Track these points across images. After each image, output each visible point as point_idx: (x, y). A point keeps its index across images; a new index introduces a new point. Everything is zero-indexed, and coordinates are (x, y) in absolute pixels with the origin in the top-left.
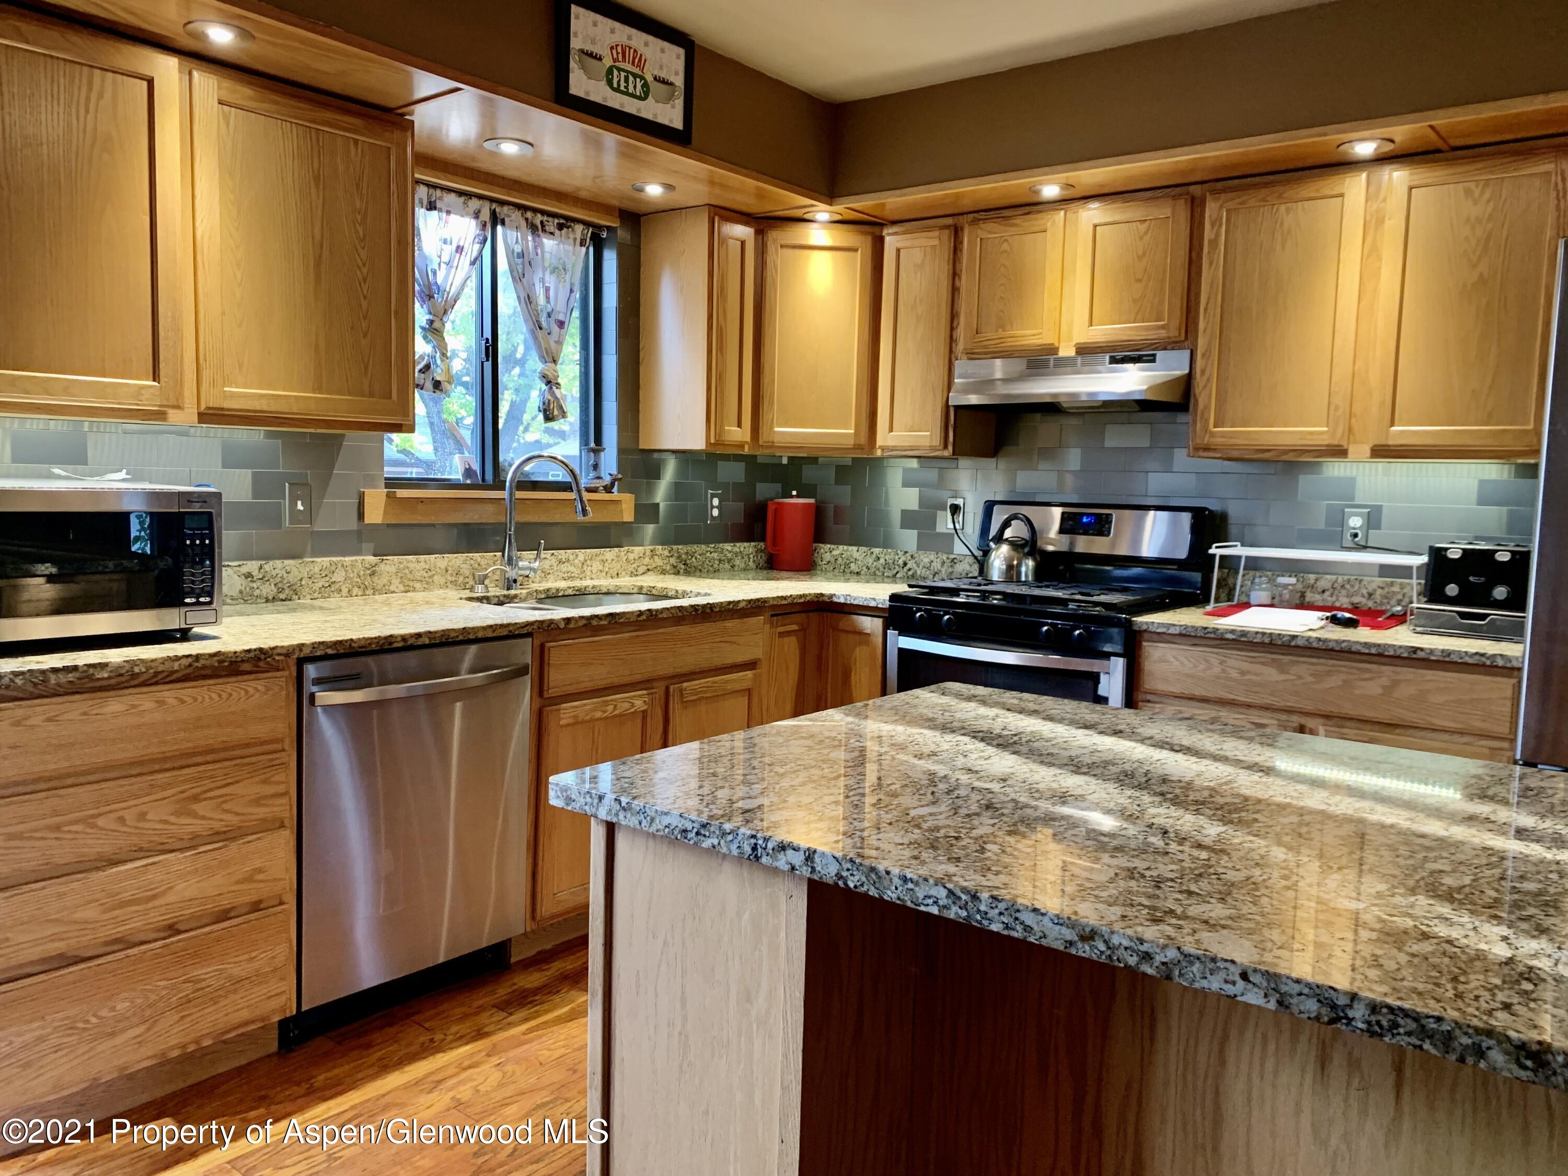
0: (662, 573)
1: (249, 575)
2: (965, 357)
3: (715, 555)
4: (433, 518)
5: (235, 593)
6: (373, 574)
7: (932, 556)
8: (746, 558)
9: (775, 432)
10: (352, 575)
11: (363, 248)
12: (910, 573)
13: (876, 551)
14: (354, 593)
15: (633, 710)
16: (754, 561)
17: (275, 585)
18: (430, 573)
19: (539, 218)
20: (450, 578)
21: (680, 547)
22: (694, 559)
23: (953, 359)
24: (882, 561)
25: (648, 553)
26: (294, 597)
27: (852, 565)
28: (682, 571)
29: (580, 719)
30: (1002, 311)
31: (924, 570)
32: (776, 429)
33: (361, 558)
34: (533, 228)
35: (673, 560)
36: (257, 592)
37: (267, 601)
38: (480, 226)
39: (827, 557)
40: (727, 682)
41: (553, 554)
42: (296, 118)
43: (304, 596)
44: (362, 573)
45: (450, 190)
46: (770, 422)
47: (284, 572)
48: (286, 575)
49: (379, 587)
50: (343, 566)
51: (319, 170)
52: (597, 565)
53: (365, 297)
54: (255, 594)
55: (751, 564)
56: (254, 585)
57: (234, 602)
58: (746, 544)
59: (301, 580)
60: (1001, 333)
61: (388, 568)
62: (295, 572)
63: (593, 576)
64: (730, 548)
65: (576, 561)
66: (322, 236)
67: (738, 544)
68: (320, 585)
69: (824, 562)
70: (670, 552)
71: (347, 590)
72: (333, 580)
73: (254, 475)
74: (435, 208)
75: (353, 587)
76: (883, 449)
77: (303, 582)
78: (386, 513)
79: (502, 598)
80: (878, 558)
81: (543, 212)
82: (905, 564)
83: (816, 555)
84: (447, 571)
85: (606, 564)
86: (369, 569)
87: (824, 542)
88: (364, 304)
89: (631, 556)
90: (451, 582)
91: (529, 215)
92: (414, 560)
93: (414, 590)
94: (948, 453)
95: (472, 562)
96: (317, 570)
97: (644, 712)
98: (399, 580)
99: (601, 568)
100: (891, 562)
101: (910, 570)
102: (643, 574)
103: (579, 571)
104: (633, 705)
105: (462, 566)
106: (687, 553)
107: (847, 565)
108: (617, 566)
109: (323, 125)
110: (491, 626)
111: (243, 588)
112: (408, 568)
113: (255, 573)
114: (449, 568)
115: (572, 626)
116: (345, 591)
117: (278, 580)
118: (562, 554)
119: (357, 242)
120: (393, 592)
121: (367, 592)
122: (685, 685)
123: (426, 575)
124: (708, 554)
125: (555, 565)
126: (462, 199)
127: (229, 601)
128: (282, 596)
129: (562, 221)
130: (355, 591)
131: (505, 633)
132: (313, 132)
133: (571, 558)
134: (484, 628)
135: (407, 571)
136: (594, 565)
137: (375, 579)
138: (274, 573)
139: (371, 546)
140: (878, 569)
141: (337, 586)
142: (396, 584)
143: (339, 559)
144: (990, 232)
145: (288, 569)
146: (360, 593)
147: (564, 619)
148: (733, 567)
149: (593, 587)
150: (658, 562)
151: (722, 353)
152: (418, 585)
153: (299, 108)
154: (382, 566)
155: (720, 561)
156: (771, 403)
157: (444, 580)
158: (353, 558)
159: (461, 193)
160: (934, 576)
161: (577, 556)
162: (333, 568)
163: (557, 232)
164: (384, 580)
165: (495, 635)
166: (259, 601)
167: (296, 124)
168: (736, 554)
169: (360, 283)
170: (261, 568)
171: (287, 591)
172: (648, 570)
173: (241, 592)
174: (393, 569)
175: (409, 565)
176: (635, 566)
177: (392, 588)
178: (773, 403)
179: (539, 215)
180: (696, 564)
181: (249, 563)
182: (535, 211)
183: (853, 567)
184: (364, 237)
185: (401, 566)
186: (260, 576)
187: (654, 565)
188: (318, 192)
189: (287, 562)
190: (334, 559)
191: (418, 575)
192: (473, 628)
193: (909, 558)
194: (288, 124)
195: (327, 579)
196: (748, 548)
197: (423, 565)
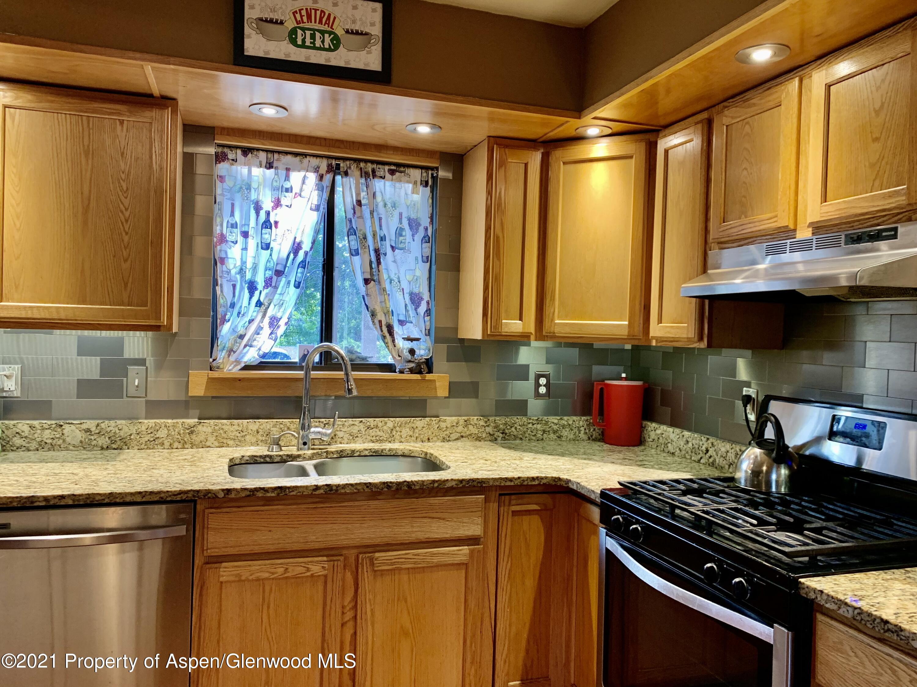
0: (476, 440)
1: (88, 431)
2: (716, 246)
3: (539, 426)
4: (249, 392)
5: (77, 443)
6: (192, 432)
7: (728, 446)
8: (576, 430)
9: (555, 323)
10: (173, 433)
11: (126, 198)
12: (711, 460)
13: (687, 434)
14: (175, 446)
15: (309, 574)
16: (586, 433)
17: (109, 438)
18: (242, 434)
19: (370, 167)
20: (260, 438)
21: (497, 418)
22: (513, 429)
23: (708, 249)
24: (690, 445)
25: (462, 422)
26: (124, 447)
27: (669, 445)
28: (500, 439)
29: (243, 578)
30: (745, 197)
31: (722, 459)
32: (557, 321)
33: (182, 420)
34: (365, 175)
35: (488, 429)
36: (94, 443)
37: (102, 448)
38: (318, 178)
39: (653, 435)
40: (433, 554)
41: (361, 422)
42: (69, 111)
43: (133, 447)
44: (182, 432)
45: (287, 153)
46: (551, 315)
47: (117, 429)
48: (118, 431)
49: (197, 443)
50: (166, 426)
51: (88, 146)
52: (406, 431)
53: (127, 233)
54: (93, 444)
55: (582, 435)
56: (92, 437)
57: (76, 449)
58: (575, 418)
59: (131, 435)
60: (744, 220)
61: (204, 429)
62: (126, 429)
63: (403, 440)
64: (556, 421)
65: (385, 428)
66: (90, 191)
67: (565, 418)
68: (146, 439)
69: (651, 440)
70: (486, 422)
71: (169, 444)
72: (157, 436)
73: (102, 362)
74: (272, 167)
75: (174, 442)
76: (657, 339)
77: (132, 437)
78: (207, 388)
79: (284, 457)
80: (688, 442)
81: (372, 162)
82: (707, 451)
83: (645, 432)
84: (258, 432)
85: (416, 431)
86: (188, 429)
87: (652, 420)
88: (126, 238)
89: (443, 425)
90: (262, 441)
91: (362, 165)
92: (228, 424)
93: (228, 446)
94: (703, 345)
95: (282, 426)
96: (144, 428)
97: (326, 576)
98: (214, 438)
99: (411, 433)
100: (697, 446)
101: (710, 457)
102: (457, 439)
103: (388, 435)
104: (308, 570)
105: (272, 429)
106: (506, 424)
107: (666, 444)
108: (427, 433)
109: (93, 113)
110: (140, 493)
111: (83, 439)
112: (222, 429)
113: (93, 429)
114: (260, 430)
115: (233, 496)
116: (167, 444)
117: (111, 434)
118: (371, 421)
119: (120, 193)
120: (209, 447)
121: (186, 446)
122: (377, 555)
123: (239, 435)
124: (530, 425)
125: (363, 430)
126: (298, 158)
127: (71, 448)
128: (114, 446)
129: (393, 168)
130: (176, 445)
131: (156, 498)
132: (84, 118)
133: (380, 425)
134: (132, 494)
135: (221, 431)
136: (403, 431)
137: (194, 436)
138: (109, 429)
139: (197, 412)
140: (687, 453)
141: (160, 441)
142: (211, 440)
143: (162, 421)
144: (733, 118)
145: (120, 427)
146: (180, 447)
147: (223, 490)
148: (560, 437)
149: (390, 450)
150: (473, 430)
151: (499, 259)
152: (231, 442)
153: (70, 103)
154: (200, 427)
155: (544, 431)
156: (553, 299)
157: (255, 439)
158: (175, 421)
159: (296, 154)
160: (729, 466)
161: (386, 423)
162: (157, 428)
163: (388, 175)
164: (202, 437)
165: (144, 500)
166: (95, 448)
167: (70, 114)
168: (564, 427)
169: (122, 223)
170: (98, 425)
171: (119, 443)
172: (462, 437)
173: (81, 442)
174: (210, 430)
175: (223, 427)
176: (448, 432)
177: (208, 444)
178: (554, 299)
179: (369, 164)
180: (515, 433)
181: (88, 422)
182: (366, 161)
183: (670, 448)
184: (127, 189)
185: (217, 428)
186: (97, 431)
187: (468, 433)
188: (87, 160)
189: (119, 422)
190: (158, 421)
191: (231, 435)
192: (120, 494)
193: (710, 445)
194: (63, 115)
195: (152, 435)
196: (580, 421)
197: (236, 427)
